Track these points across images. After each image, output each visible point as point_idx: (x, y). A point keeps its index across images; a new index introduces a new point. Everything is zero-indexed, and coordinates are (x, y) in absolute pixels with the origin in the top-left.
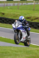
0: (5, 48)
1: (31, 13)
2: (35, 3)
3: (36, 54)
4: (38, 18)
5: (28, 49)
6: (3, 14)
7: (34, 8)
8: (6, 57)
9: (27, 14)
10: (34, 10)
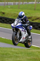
0: (5, 50)
1: (32, 13)
2: (36, 2)
3: (37, 56)
4: (39, 18)
5: (29, 51)
6: (4, 13)
7: (35, 8)
8: (6, 59)
9: (28, 14)
10: (35, 10)
